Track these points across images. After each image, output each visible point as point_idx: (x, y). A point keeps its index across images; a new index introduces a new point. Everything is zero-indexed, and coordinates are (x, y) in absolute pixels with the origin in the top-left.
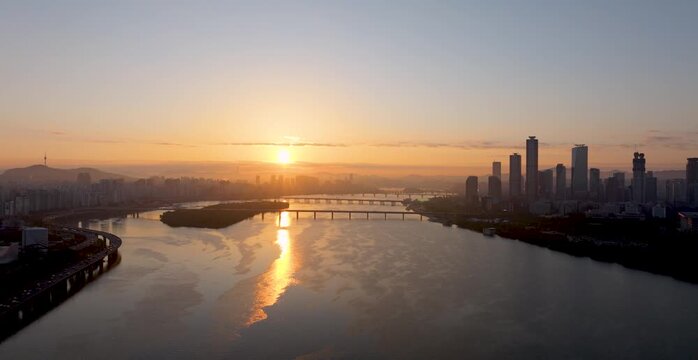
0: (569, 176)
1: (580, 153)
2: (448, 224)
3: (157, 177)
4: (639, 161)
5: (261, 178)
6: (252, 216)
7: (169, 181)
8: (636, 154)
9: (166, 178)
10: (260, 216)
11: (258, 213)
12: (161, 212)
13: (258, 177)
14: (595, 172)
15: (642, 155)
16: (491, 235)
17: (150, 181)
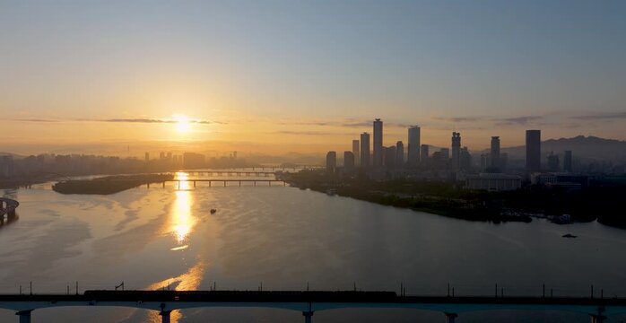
0: (406, 151)
1: (415, 132)
2: (303, 188)
3: (46, 155)
4: (456, 139)
5: (150, 154)
6: (139, 185)
7: (60, 158)
8: (454, 134)
9: (56, 155)
10: (146, 186)
11: (144, 184)
12: (54, 183)
13: (147, 154)
14: (426, 147)
15: (458, 134)
16: (332, 194)
17: (41, 157)
